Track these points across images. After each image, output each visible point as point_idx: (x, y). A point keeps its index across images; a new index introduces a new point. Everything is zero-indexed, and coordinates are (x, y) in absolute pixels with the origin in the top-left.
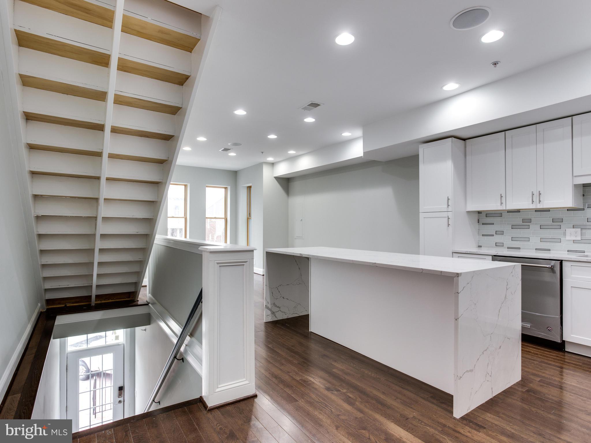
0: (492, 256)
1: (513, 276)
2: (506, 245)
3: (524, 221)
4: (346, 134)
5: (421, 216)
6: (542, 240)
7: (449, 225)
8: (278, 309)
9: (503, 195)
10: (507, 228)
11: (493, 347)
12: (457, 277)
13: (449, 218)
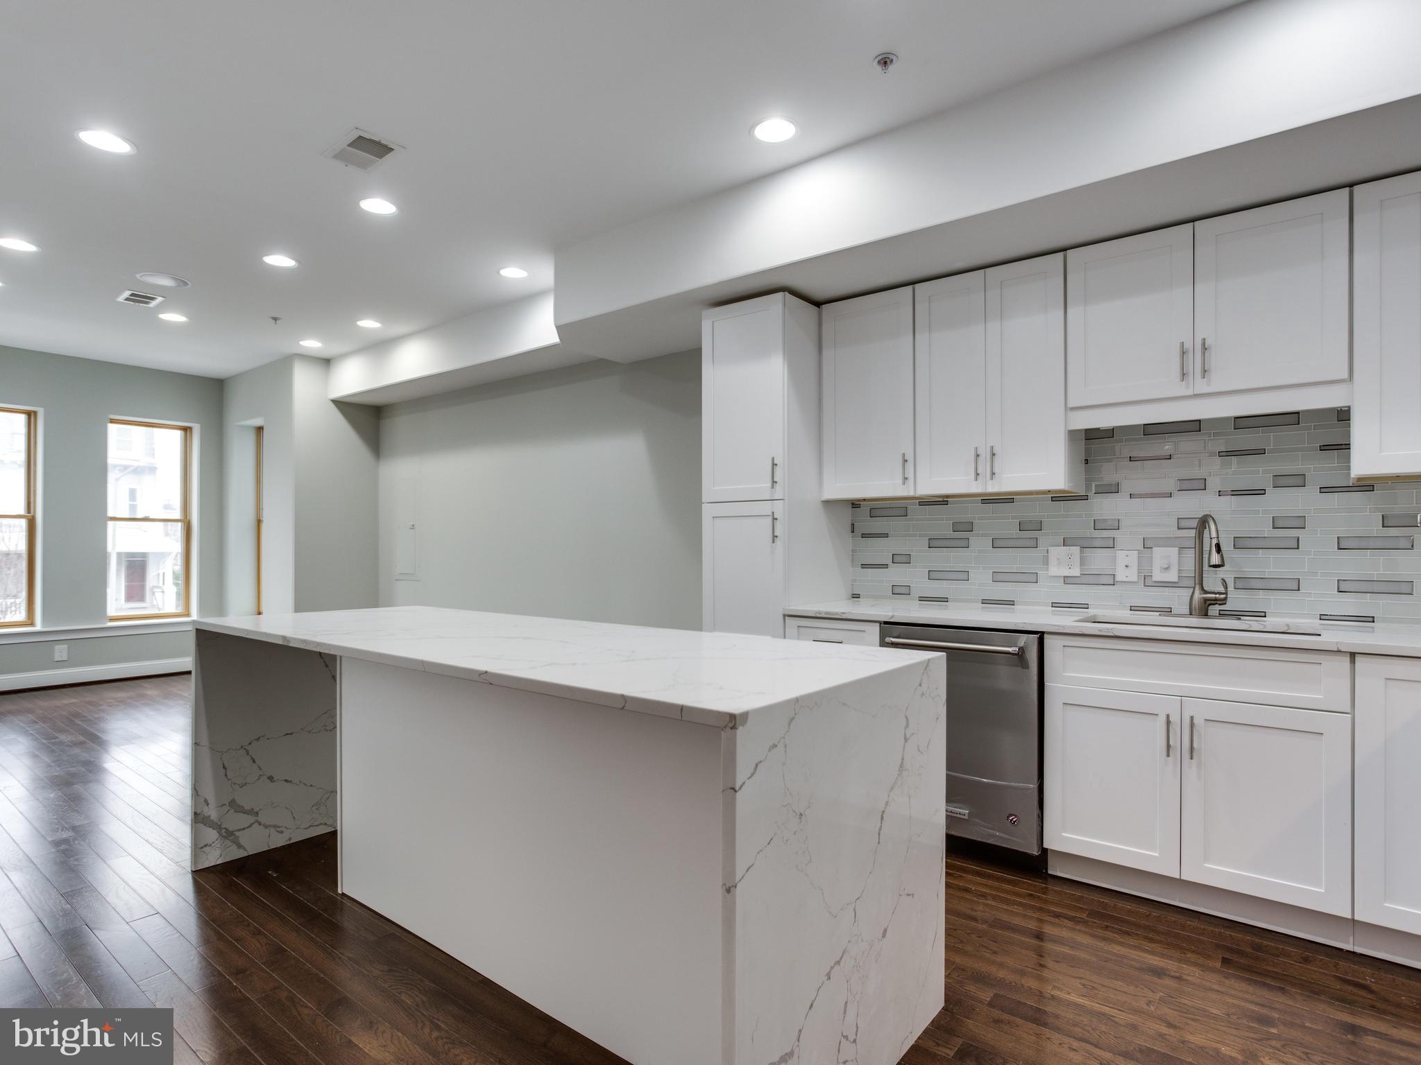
0: (881, 624)
1: (923, 694)
2: (916, 593)
3: (957, 527)
4: (514, 273)
5: (707, 511)
6: (997, 577)
7: (775, 537)
8: (247, 819)
9: (909, 457)
10: (918, 547)
11: (863, 941)
12: (731, 728)
13: (774, 519)
